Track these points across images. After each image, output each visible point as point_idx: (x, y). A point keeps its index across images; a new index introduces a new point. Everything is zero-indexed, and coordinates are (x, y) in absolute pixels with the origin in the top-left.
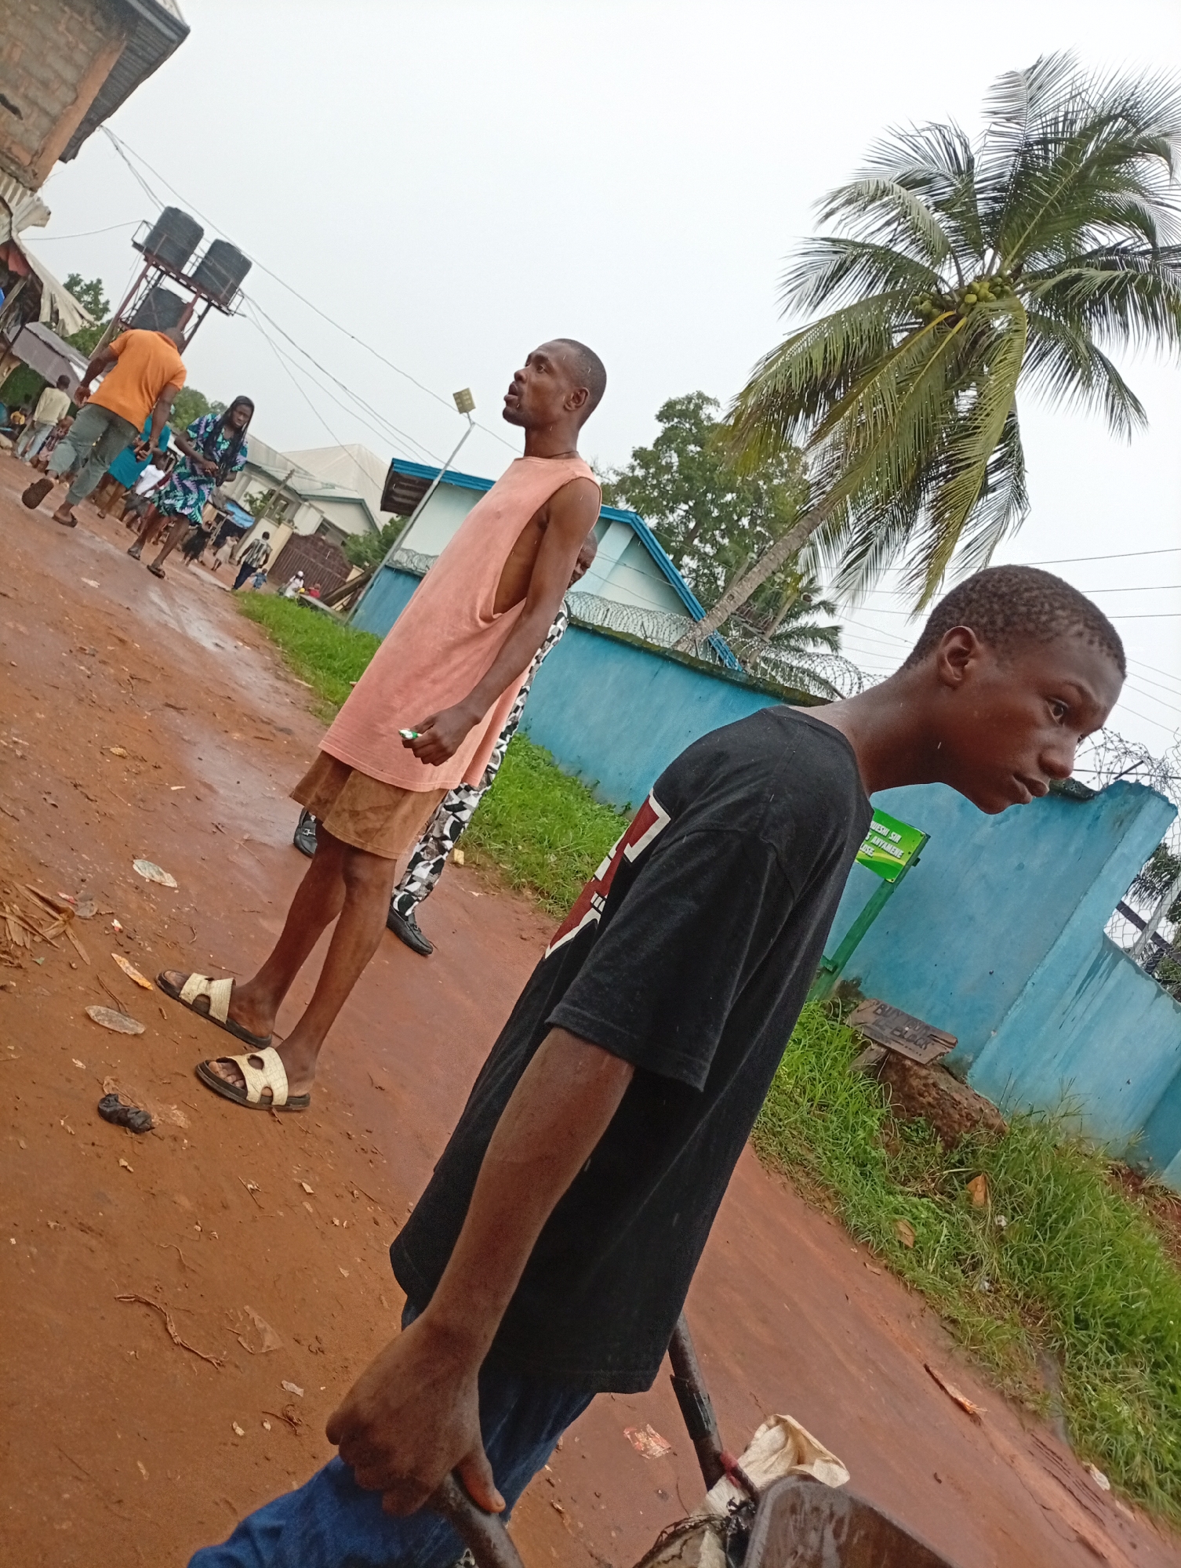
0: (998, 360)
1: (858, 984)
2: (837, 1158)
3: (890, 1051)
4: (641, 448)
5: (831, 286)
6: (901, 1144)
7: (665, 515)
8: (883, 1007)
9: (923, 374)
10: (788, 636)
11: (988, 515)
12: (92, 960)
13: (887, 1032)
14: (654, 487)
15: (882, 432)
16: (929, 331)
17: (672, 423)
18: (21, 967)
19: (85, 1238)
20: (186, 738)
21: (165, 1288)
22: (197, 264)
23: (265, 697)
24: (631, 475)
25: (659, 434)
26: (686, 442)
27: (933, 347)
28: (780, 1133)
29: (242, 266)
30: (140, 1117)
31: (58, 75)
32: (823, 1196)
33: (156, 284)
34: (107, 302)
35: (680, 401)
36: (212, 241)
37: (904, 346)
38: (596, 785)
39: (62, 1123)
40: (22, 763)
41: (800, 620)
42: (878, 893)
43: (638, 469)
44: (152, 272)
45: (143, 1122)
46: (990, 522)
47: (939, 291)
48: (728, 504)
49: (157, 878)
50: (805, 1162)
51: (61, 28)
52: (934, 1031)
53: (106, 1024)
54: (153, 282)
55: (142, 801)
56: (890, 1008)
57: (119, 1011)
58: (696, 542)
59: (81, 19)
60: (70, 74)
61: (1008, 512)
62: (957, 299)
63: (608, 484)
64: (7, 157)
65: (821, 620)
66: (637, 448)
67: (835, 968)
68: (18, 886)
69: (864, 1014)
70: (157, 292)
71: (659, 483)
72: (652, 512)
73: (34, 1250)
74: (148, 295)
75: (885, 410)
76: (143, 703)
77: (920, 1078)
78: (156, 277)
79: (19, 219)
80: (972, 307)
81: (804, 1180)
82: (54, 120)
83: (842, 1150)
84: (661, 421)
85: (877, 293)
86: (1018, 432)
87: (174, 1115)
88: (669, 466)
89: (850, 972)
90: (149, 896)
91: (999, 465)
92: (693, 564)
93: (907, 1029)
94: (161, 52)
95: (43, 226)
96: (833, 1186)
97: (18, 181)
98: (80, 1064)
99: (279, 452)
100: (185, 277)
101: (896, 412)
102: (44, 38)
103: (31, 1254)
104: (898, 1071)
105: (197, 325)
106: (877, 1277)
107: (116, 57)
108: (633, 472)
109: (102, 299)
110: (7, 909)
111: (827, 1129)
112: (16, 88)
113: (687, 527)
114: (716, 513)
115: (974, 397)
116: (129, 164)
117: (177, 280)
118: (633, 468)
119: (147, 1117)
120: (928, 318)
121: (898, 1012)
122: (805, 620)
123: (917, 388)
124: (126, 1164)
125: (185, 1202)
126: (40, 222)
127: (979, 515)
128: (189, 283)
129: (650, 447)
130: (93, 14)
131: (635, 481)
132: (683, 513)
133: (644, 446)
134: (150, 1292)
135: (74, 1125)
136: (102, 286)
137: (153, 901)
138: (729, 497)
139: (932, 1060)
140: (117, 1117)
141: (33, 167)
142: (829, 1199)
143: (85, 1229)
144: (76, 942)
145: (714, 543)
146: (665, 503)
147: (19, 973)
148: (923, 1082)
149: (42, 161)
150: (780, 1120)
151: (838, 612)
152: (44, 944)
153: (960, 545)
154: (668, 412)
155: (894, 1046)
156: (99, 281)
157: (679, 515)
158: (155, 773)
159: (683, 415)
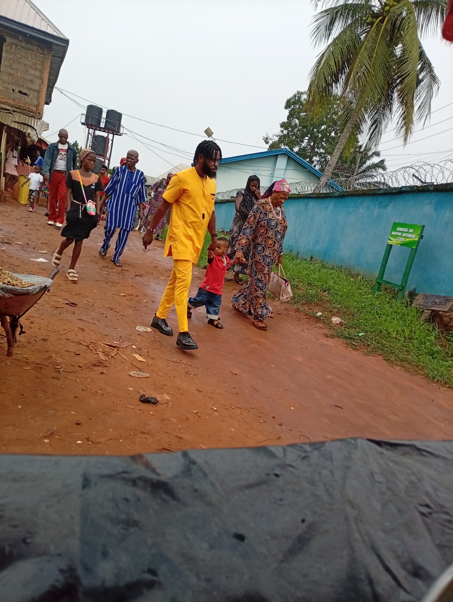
0: (406, 29)
1: (415, 291)
2: (420, 355)
3: (433, 311)
4: (283, 122)
5: (331, 28)
6: (447, 343)
7: (300, 144)
8: (425, 296)
9: (377, 47)
10: (364, 171)
11: (424, 91)
12: (128, 359)
13: (430, 304)
14: (292, 135)
15: (368, 77)
16: (374, 29)
17: (291, 108)
18: (106, 366)
19: (143, 436)
20: (145, 284)
21: (172, 444)
22: (105, 122)
23: (169, 263)
24: (282, 134)
25: (288, 114)
26: (299, 113)
27: (377, 35)
28: (394, 352)
29: (119, 116)
30: (153, 399)
31: (34, 76)
32: (417, 369)
33: (94, 135)
34: (81, 148)
35: (291, 98)
36: (106, 112)
37: (366, 39)
38: (298, 253)
39: (129, 406)
40: (93, 307)
41: (366, 163)
42: (411, 254)
43: (284, 131)
44: (91, 131)
45: (155, 401)
46: (426, 94)
47: (373, 11)
48: (323, 130)
49: (145, 330)
50: (407, 360)
51: (30, 59)
52: (448, 298)
53: (137, 376)
54: (92, 134)
55: (135, 308)
56: (429, 295)
57: (141, 371)
58: (316, 150)
59: (34, 53)
60: (37, 74)
61: (431, 88)
62: (382, 11)
63: (275, 142)
64: (29, 111)
65: (375, 160)
66: (281, 123)
67: (403, 287)
68: (100, 343)
69: (419, 300)
70: (95, 137)
71: (294, 133)
72: (295, 145)
73: (129, 442)
74: (92, 139)
75: (367, 68)
76: (128, 277)
77: (446, 316)
78: (93, 132)
79: (39, 131)
80: (388, 11)
81: (408, 366)
82: (39, 92)
83: (422, 352)
84: (287, 109)
85: (350, 23)
86: (425, 53)
87: (165, 397)
88: (296, 124)
89: (410, 287)
90: (143, 336)
91: (422, 70)
92: (318, 159)
93: (437, 300)
94: (63, 52)
95: (48, 130)
96: (421, 365)
97: (34, 118)
98: (131, 389)
99: (156, 177)
100: (102, 128)
101: (371, 66)
102: (26, 65)
103: (127, 443)
104: (438, 317)
105: (112, 144)
106: (446, 392)
107: (50, 61)
108: (283, 133)
109: (79, 147)
110: (98, 350)
111: (414, 346)
112: (23, 86)
113: (310, 145)
114: (320, 136)
115: (402, 47)
116: (67, 96)
117: (100, 130)
118: (282, 131)
119: (155, 399)
120: (372, 24)
121: (432, 296)
122: (369, 163)
123: (377, 54)
124: (152, 413)
125: (174, 420)
126: (46, 129)
127: (420, 93)
128: (104, 130)
129: (286, 121)
130: (37, 49)
131: (285, 136)
132: (307, 141)
133: (283, 121)
134: (167, 446)
135: (133, 406)
136: (78, 142)
137: (145, 337)
138: (323, 127)
139: (450, 308)
140: (146, 401)
141: (38, 111)
142: (420, 370)
143: (143, 433)
144: (122, 355)
145: (323, 148)
146: (299, 140)
147: (106, 368)
148: (449, 318)
149: (40, 107)
150: (394, 348)
151: (381, 154)
152: (112, 358)
153: (416, 108)
154: (288, 105)
155: (434, 308)
156: (76, 142)
157: (306, 142)
158: (137, 298)
159: (294, 103)
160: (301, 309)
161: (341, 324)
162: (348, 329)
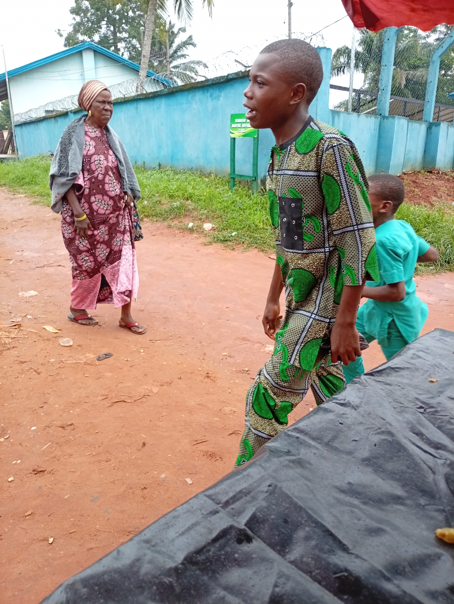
7: (99, 31)
14: (87, 22)
24: (75, 22)
41: (175, 43)
42: (254, 144)
43: (76, 18)
49: (29, 295)
58: (118, 35)
63: (70, 33)
66: (70, 9)
67: (255, 178)
71: (88, 18)
89: (260, 176)
92: (123, 45)
113: (111, 31)
114: (118, 17)
122: (178, 41)
129: (75, 5)
131: (79, 24)
132: (105, 26)
133: (72, 7)
137: (34, 302)
138: (118, 7)
145: (125, 31)
146: (96, 26)
160: (172, 225)
161: (213, 229)
162: (221, 232)
